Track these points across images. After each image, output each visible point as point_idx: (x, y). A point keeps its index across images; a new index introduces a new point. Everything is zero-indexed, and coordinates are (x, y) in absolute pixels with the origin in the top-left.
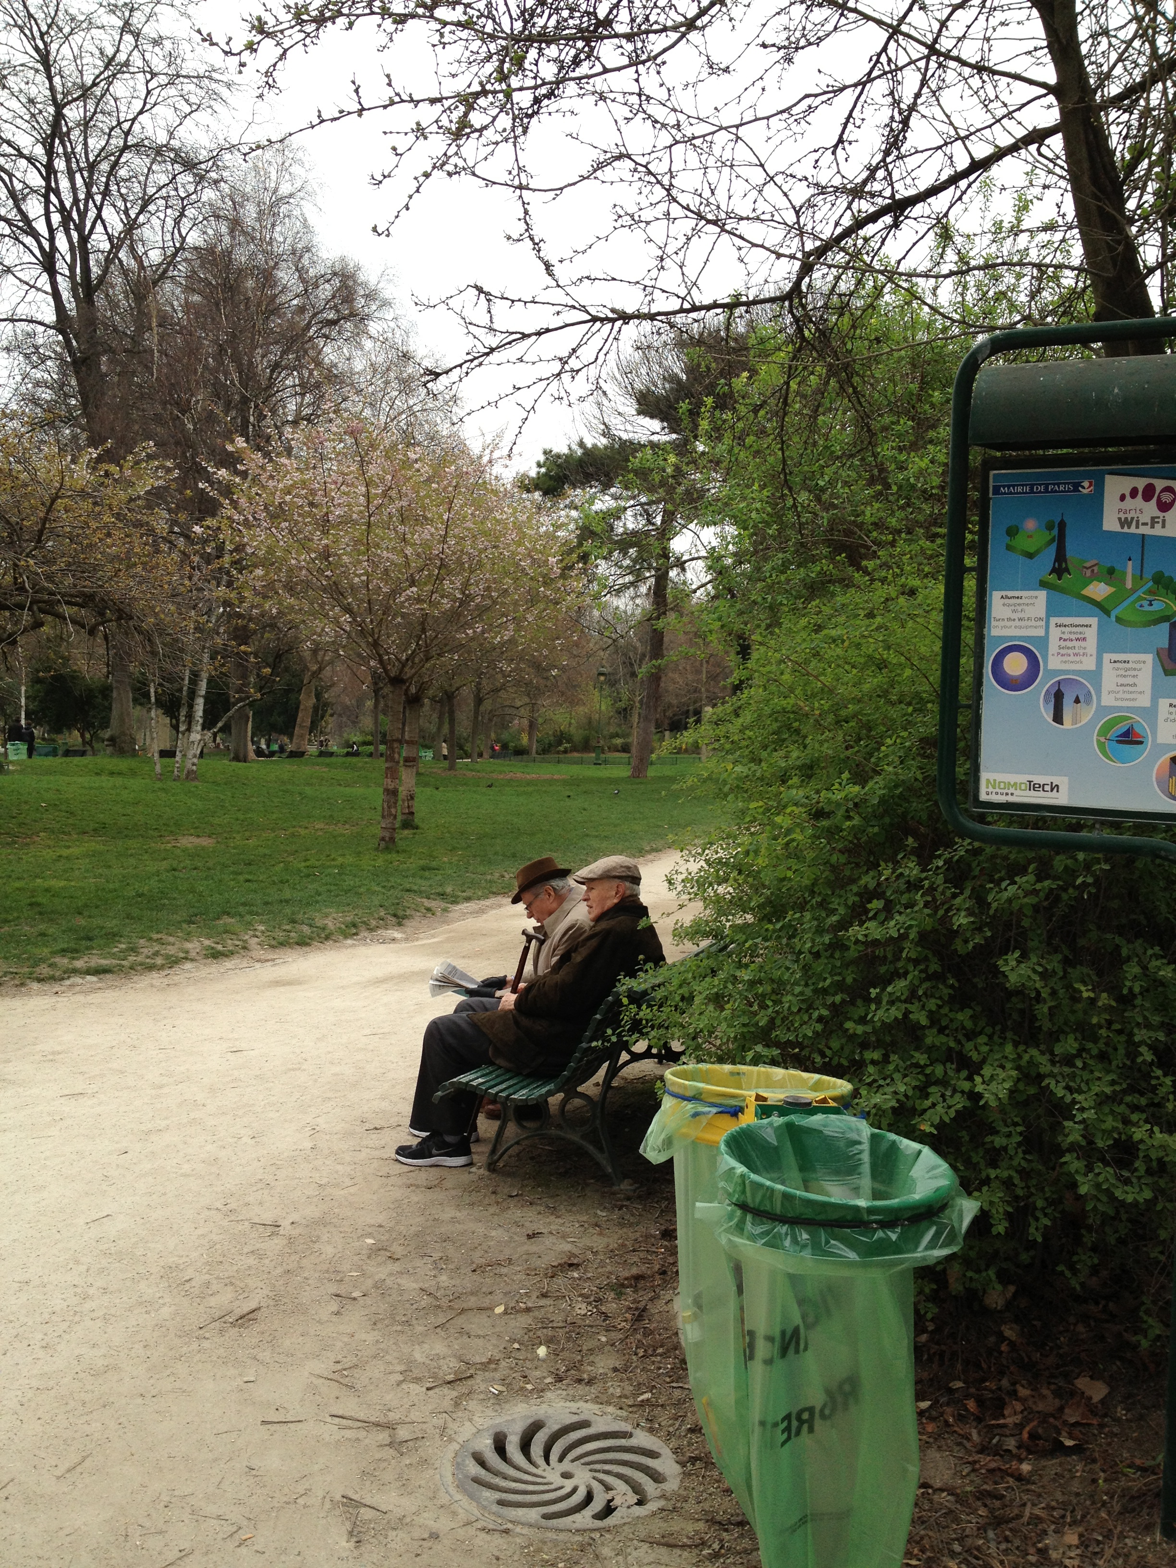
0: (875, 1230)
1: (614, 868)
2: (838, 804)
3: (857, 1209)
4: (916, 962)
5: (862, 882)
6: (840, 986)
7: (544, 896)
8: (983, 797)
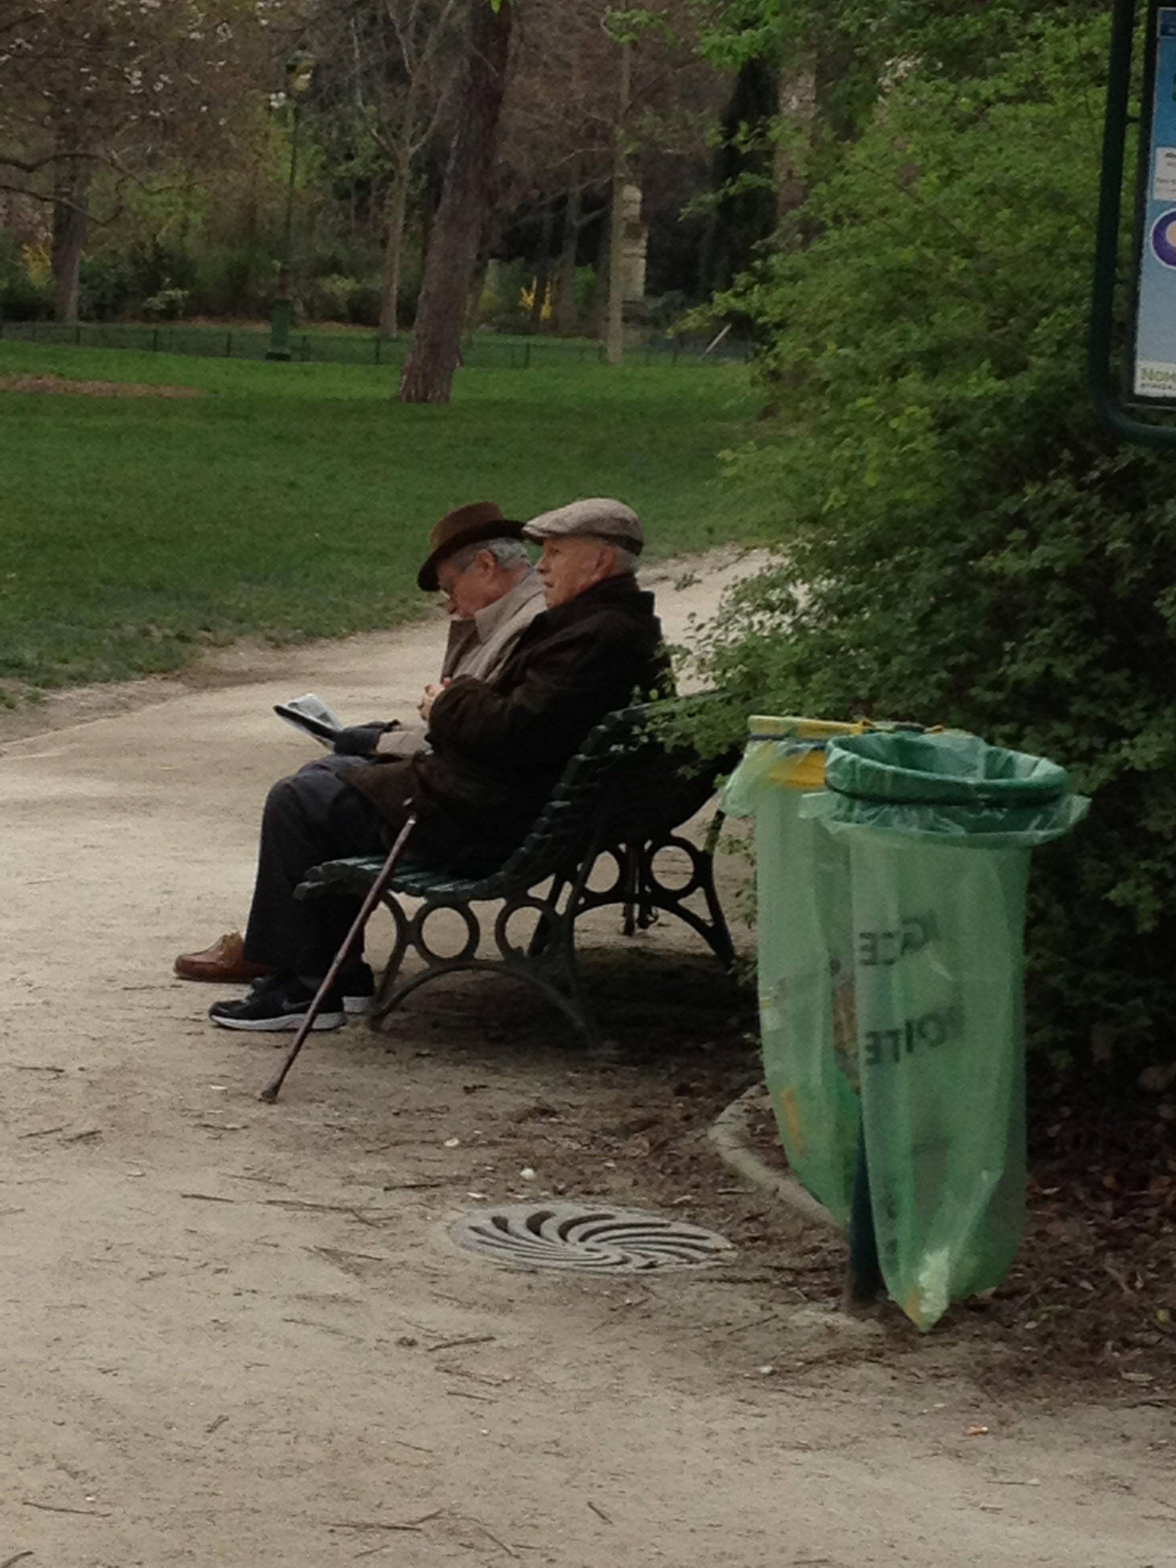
0: (982, 809)
1: (599, 520)
2: (974, 405)
3: (964, 786)
4: (1064, 607)
5: (1002, 508)
6: (966, 643)
7: (475, 569)
8: (1138, 390)
